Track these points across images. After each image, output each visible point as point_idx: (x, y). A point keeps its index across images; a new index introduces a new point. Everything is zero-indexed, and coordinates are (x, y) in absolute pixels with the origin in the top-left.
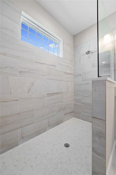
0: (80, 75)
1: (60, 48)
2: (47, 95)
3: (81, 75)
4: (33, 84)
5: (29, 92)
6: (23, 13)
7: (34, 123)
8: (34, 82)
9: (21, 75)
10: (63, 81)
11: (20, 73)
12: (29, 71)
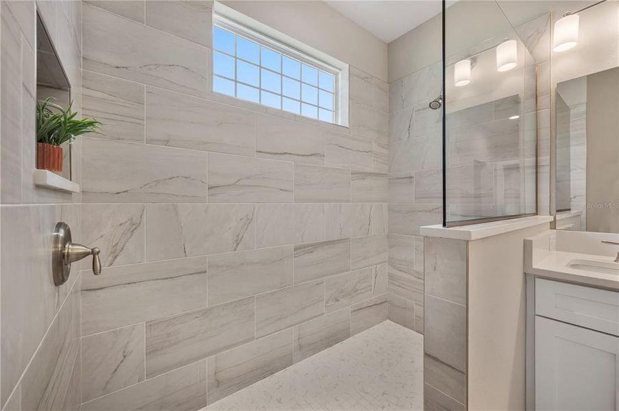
0: (411, 177)
1: (340, 94)
2: (295, 249)
3: (414, 180)
4: (250, 220)
5: (238, 244)
6: (218, 6)
7: (253, 339)
8: (253, 213)
9: (212, 195)
10: (348, 201)
11: (213, 191)
12: (238, 183)
